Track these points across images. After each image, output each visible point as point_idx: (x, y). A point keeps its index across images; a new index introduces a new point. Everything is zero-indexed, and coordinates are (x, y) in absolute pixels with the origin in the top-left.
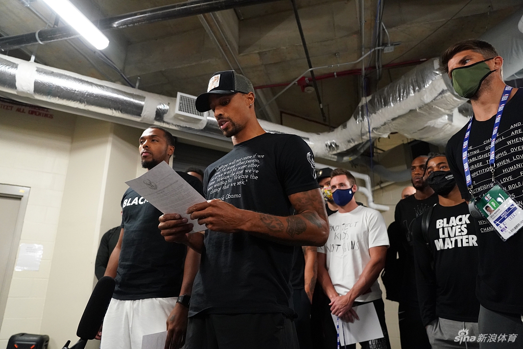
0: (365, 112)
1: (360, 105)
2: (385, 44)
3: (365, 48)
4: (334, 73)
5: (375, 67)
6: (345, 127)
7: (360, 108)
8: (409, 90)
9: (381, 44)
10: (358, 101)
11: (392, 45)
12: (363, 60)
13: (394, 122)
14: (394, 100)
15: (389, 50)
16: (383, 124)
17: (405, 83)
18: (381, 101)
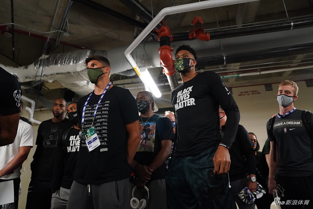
0: (42, 63)
1: (40, 58)
2: (65, 31)
3: (53, 27)
4: (29, 33)
5: (56, 40)
6: (26, 68)
7: (40, 60)
8: (71, 61)
9: (63, 29)
10: (41, 55)
11: (69, 33)
12: (50, 34)
13: (57, 75)
14: (61, 63)
15: (66, 34)
16: (51, 74)
17: (70, 56)
18: (53, 62)
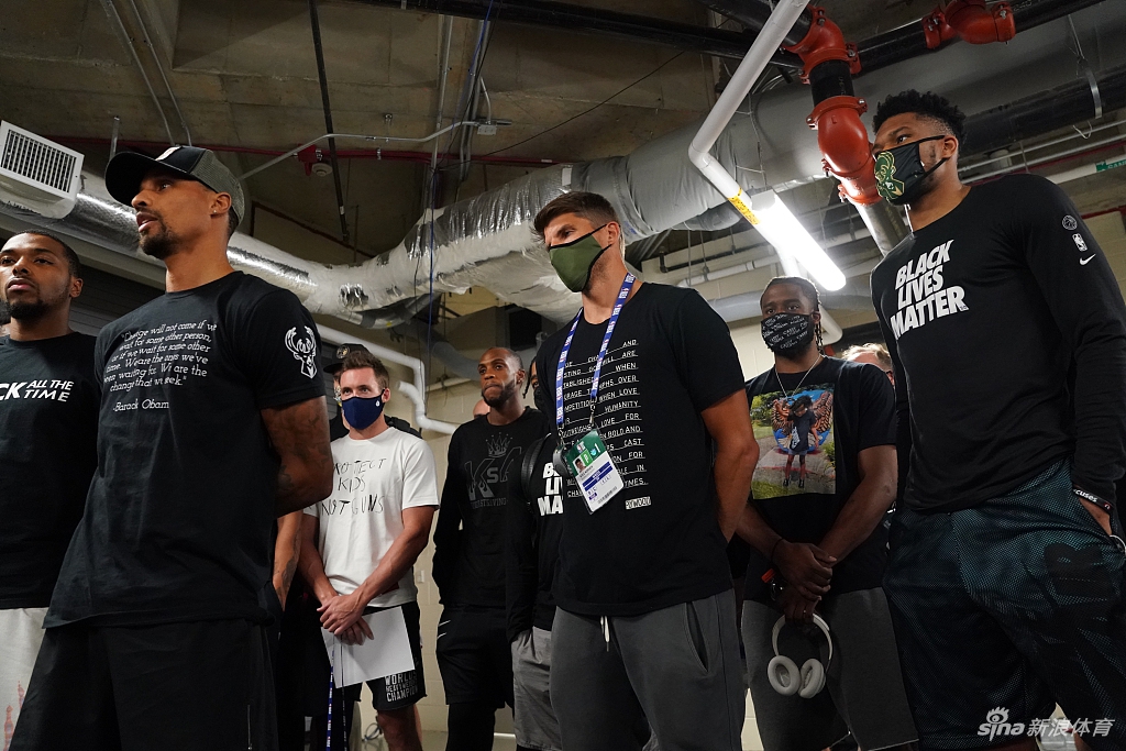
0: (428, 239)
1: (420, 222)
2: (481, 119)
3: (443, 117)
4: (377, 150)
5: (458, 156)
6: (385, 260)
7: (419, 229)
8: (514, 213)
9: (474, 117)
10: (419, 214)
11: (494, 123)
12: (436, 140)
13: (479, 268)
14: (486, 227)
15: (487, 130)
16: (458, 268)
17: (508, 199)
18: (461, 228)
